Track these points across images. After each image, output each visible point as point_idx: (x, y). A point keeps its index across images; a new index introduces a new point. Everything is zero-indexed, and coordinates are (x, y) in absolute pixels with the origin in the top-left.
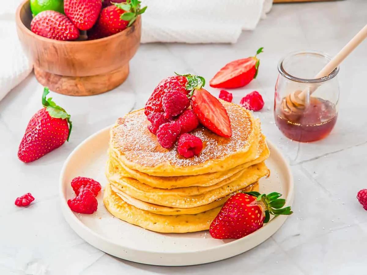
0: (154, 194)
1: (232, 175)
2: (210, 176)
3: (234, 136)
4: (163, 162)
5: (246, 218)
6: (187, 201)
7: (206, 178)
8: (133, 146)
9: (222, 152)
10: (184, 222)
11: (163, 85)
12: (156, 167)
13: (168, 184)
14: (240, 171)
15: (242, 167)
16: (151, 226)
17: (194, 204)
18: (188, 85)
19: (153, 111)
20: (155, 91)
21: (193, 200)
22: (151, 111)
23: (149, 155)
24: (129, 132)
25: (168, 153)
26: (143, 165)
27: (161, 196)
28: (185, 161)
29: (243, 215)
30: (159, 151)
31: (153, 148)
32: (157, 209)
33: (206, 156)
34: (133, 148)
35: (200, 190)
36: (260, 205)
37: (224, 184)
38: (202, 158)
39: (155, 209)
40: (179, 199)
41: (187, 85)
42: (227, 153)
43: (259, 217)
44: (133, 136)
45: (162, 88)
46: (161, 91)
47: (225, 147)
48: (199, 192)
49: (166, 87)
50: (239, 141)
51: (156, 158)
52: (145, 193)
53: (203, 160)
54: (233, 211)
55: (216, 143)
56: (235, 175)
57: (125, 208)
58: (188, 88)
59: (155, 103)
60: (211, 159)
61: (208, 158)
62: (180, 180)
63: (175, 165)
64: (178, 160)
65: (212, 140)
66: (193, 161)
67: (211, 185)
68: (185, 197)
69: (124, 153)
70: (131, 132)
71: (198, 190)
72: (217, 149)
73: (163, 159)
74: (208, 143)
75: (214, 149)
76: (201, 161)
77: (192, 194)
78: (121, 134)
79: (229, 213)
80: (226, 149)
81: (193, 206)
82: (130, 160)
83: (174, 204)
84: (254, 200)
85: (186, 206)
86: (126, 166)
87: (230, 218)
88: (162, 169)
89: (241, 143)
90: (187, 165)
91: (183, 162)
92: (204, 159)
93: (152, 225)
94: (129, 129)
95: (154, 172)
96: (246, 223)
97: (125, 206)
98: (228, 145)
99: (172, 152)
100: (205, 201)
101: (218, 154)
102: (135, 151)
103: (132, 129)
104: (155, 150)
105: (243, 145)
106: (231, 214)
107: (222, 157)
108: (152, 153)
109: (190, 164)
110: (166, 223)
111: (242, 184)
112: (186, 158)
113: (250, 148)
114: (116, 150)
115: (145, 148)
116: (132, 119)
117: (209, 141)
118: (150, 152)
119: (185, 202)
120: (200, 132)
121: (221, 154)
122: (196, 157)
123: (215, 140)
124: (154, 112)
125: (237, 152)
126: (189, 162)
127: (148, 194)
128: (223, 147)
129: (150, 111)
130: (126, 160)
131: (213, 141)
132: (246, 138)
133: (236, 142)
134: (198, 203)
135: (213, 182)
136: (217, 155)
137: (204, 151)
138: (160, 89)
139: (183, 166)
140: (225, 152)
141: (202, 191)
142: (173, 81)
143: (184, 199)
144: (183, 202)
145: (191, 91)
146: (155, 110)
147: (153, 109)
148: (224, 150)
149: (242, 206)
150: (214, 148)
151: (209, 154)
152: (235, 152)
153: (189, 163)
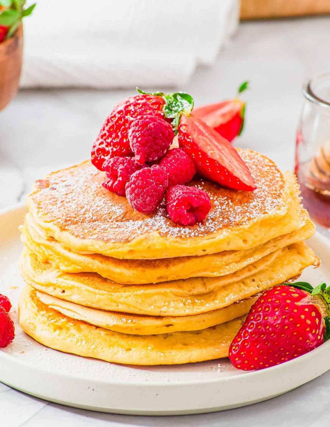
0: (127, 294)
1: (260, 258)
2: (226, 258)
3: (258, 192)
4: (145, 233)
5: (297, 324)
6: (187, 303)
7: (218, 261)
8: (80, 216)
9: (243, 216)
10: (180, 346)
11: (123, 110)
12: (133, 242)
13: (152, 274)
14: (271, 254)
15: (275, 246)
16: (122, 356)
17: (200, 307)
18: (167, 110)
19: (109, 156)
20: (108, 121)
21: (196, 301)
22: (104, 156)
23: (115, 226)
24: (66, 198)
25: (150, 221)
26: (108, 241)
27: (140, 296)
28: (183, 230)
29: (291, 319)
30: (131, 219)
31: (120, 216)
32: (134, 321)
33: (216, 223)
34: (82, 219)
35: (207, 284)
36: (318, 305)
37: (248, 274)
38: (211, 225)
39: (130, 321)
40: (174, 301)
41: (165, 109)
42: (253, 217)
43: (317, 323)
44: (74, 202)
45: (121, 113)
46: (120, 119)
47: (246, 209)
48: (206, 288)
49: (128, 112)
50: (269, 199)
51: (130, 229)
52: (110, 293)
53: (212, 230)
54: (272, 314)
55: (230, 202)
56: (264, 259)
57: (68, 329)
58: (168, 115)
59: (111, 141)
60: (226, 226)
61: (221, 226)
62: (174, 265)
63: (168, 236)
64: (171, 228)
65: (222, 199)
66: (196, 230)
67: (228, 273)
68: (182, 296)
69: (67, 227)
70: (69, 196)
71: (204, 284)
72: (233, 212)
73: (143, 229)
74: (216, 203)
75: (227, 212)
76: (210, 231)
77: (195, 292)
78: (51, 201)
79: (266, 318)
80: (249, 211)
81: (199, 311)
82: (82, 236)
83: (164, 309)
84: (304, 296)
85: (188, 312)
86: (70, 250)
87: (268, 327)
88: (145, 245)
89: (273, 202)
90: (188, 237)
91: (180, 231)
92: (214, 227)
93: (124, 352)
94: (65, 193)
95: (131, 252)
96: (297, 333)
97: (67, 326)
98: (251, 205)
99: (156, 218)
100: (219, 302)
101: (237, 220)
102: (85, 224)
103: (68, 192)
104: (125, 218)
105: (275, 204)
106: (270, 319)
107: (244, 223)
108: (119, 223)
109: (193, 234)
110: (149, 348)
111: (276, 277)
112: (184, 226)
113: (288, 210)
114: (50, 225)
115: (104, 217)
116: (64, 179)
117: (217, 200)
118: (114, 222)
119: (184, 304)
120: (198, 187)
121: (241, 218)
122: (200, 224)
123: (226, 198)
124: (112, 156)
125: (269, 214)
126: (190, 231)
127: (115, 295)
128: (244, 208)
129: (102, 157)
130: (72, 238)
131: (224, 200)
132: (279, 196)
133: (265, 200)
134: (207, 305)
135: (230, 268)
136: (235, 220)
137: (211, 215)
138: (118, 116)
139: (181, 237)
140: (249, 216)
141: (212, 286)
142: (140, 101)
143: (182, 300)
144: (181, 305)
145: (174, 118)
146: (112, 152)
147: (108, 153)
148: (246, 213)
149: (288, 305)
150: (227, 209)
151: (221, 219)
152: (266, 215)
153: (190, 233)
